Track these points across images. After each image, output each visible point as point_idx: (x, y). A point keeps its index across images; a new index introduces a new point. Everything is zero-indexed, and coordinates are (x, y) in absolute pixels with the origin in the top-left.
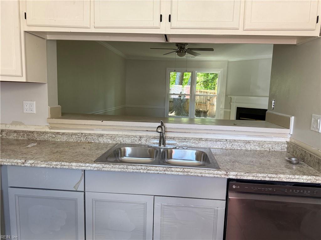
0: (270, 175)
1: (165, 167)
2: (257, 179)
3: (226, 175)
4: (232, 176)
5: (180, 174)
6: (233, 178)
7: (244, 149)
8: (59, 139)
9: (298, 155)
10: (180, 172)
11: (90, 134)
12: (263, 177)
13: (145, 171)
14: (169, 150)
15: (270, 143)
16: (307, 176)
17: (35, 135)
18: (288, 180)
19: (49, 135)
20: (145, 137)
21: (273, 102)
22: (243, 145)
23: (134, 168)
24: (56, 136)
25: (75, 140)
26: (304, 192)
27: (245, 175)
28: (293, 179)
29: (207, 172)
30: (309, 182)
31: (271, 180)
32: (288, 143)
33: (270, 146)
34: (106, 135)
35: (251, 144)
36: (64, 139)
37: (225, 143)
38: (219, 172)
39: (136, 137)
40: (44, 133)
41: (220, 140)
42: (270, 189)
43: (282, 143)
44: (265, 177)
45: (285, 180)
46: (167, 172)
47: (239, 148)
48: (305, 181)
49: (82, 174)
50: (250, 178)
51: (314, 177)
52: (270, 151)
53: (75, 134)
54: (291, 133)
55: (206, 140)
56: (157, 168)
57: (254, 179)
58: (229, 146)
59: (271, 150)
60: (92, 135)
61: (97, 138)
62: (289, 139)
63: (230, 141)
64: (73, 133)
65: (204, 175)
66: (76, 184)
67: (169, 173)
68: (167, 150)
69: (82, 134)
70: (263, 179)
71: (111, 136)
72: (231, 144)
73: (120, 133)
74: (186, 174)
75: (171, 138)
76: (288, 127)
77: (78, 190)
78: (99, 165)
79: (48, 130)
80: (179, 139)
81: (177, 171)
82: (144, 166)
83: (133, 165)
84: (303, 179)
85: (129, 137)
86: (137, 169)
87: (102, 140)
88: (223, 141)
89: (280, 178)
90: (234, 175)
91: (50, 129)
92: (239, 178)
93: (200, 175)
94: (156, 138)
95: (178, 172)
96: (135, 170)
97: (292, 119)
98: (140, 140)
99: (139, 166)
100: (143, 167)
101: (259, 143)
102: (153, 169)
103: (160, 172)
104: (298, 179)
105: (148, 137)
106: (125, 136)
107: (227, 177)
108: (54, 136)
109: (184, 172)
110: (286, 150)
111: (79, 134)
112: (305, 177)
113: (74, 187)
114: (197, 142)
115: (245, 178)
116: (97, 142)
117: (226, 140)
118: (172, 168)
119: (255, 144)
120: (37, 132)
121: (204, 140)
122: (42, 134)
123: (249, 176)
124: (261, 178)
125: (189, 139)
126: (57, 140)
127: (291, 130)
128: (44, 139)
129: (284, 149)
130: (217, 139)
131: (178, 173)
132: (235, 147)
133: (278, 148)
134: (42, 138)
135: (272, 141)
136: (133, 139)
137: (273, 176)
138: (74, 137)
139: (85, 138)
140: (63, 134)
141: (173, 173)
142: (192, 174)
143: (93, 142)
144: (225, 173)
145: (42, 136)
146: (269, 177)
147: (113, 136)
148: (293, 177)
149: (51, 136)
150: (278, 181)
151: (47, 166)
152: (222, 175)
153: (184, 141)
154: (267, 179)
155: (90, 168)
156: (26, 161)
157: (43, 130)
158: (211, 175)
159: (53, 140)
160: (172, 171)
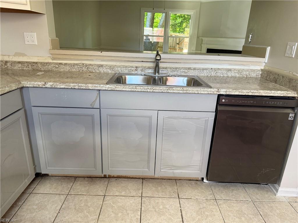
0: (252, 91)
1: (168, 87)
2: (242, 94)
3: (217, 91)
4: (223, 92)
5: (181, 92)
6: (223, 94)
7: (226, 76)
8: (62, 69)
9: (271, 79)
10: (180, 90)
11: (90, 64)
12: (247, 92)
13: (151, 91)
14: (164, 78)
15: (248, 70)
16: (281, 91)
17: (40, 65)
18: (266, 95)
19: (52, 65)
20: (140, 67)
21: (251, 36)
22: (226, 72)
23: (141, 88)
24: (59, 66)
25: (77, 70)
26: (277, 103)
27: (233, 91)
28: (270, 93)
29: (202, 89)
30: (282, 95)
31: (253, 94)
32: (262, 70)
33: (247, 73)
34: (105, 66)
35: (232, 71)
36: (67, 68)
37: (210, 71)
38: (212, 90)
39: (133, 67)
40: (47, 63)
41: (206, 69)
42: (252, 102)
43: (257, 70)
44: (248, 92)
45: (264, 95)
46: (169, 91)
47: (222, 76)
48: (279, 95)
49: (98, 94)
50: (237, 93)
51: (286, 92)
52: (247, 78)
53: (77, 64)
54: (266, 62)
55: (195, 69)
56: (161, 88)
57: (240, 94)
58: (213, 74)
59: (248, 76)
60: (93, 66)
61: (97, 68)
62: (264, 67)
63: (215, 70)
64: (75, 64)
65: (200, 92)
66: (93, 102)
67: (172, 91)
68: (162, 77)
69: (83, 64)
70: (247, 94)
71: (109, 66)
72: (216, 72)
73: (118, 64)
74: (185, 92)
75: (163, 68)
76: (264, 57)
77: (94, 107)
78: (112, 86)
79: (51, 61)
80: (170, 69)
81: (177, 90)
82: (150, 86)
83: (141, 86)
84: (277, 93)
85: (126, 67)
86: (145, 89)
87: (101, 70)
88: (209, 69)
89: (260, 93)
90: (224, 92)
91: (52, 60)
92: (228, 93)
93: (196, 92)
94: (151, 68)
95: (179, 90)
96: (143, 90)
97: (269, 49)
98: (136, 70)
99: (146, 87)
100: (149, 88)
101: (239, 71)
102: (157, 89)
103: (164, 91)
104: (274, 93)
105: (143, 67)
106: (122, 66)
107: (219, 93)
108: (57, 66)
109: (184, 90)
110: (260, 76)
111: (80, 65)
112: (279, 92)
113: (91, 105)
114: (186, 71)
115: (233, 94)
116: (98, 72)
117: (212, 69)
118: (173, 87)
119: (235, 71)
120: (41, 63)
121: (192, 69)
122: (46, 65)
123: (236, 92)
124: (245, 93)
125: (179, 68)
126: (60, 70)
127: (266, 59)
128: (48, 69)
129: (259, 75)
130: (203, 68)
131: (178, 92)
132: (218, 74)
133: (253, 75)
134: (46, 68)
135: (249, 69)
136: (130, 69)
137: (255, 92)
138: (76, 67)
139: (87, 67)
140: (66, 64)
141: (174, 91)
142: (190, 92)
143: (94, 71)
144: (217, 90)
145: (46, 67)
146: (251, 92)
147: (112, 66)
148: (270, 92)
149: (55, 66)
150: (259, 95)
151: (66, 87)
152: (215, 91)
153: (175, 70)
154: (250, 94)
155: (104, 88)
156: (45, 83)
157: (46, 61)
158: (205, 92)
159: (57, 70)
160: (174, 90)
